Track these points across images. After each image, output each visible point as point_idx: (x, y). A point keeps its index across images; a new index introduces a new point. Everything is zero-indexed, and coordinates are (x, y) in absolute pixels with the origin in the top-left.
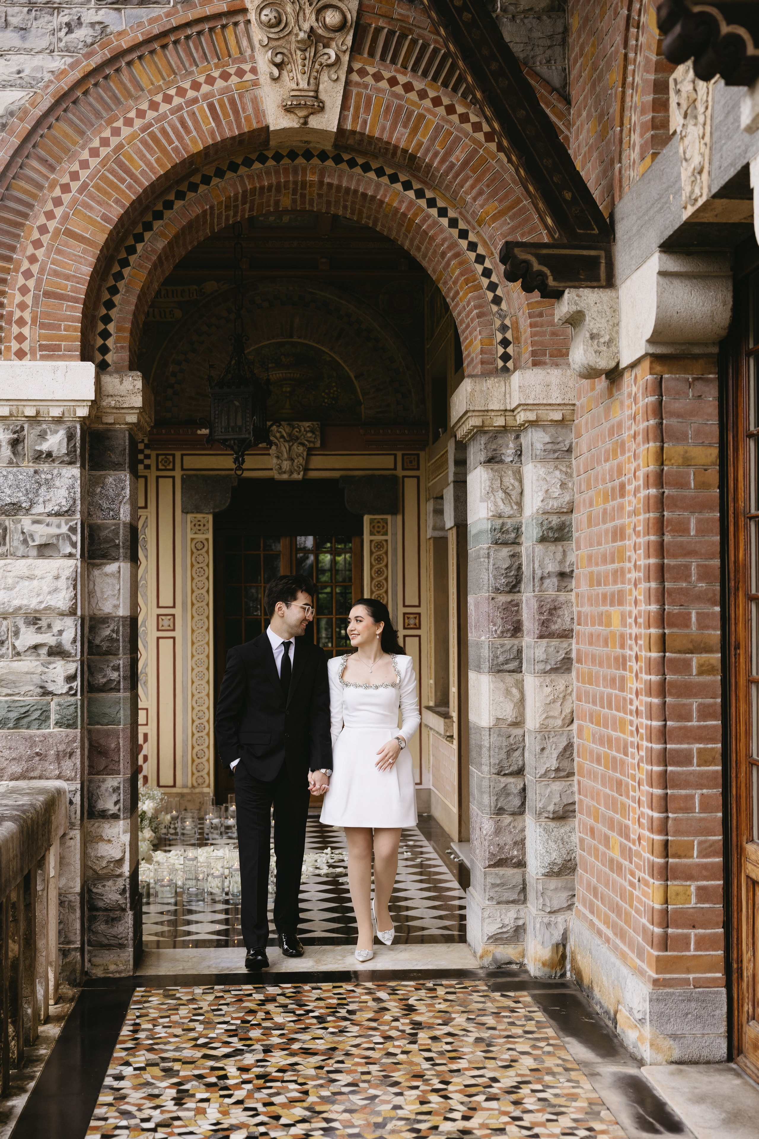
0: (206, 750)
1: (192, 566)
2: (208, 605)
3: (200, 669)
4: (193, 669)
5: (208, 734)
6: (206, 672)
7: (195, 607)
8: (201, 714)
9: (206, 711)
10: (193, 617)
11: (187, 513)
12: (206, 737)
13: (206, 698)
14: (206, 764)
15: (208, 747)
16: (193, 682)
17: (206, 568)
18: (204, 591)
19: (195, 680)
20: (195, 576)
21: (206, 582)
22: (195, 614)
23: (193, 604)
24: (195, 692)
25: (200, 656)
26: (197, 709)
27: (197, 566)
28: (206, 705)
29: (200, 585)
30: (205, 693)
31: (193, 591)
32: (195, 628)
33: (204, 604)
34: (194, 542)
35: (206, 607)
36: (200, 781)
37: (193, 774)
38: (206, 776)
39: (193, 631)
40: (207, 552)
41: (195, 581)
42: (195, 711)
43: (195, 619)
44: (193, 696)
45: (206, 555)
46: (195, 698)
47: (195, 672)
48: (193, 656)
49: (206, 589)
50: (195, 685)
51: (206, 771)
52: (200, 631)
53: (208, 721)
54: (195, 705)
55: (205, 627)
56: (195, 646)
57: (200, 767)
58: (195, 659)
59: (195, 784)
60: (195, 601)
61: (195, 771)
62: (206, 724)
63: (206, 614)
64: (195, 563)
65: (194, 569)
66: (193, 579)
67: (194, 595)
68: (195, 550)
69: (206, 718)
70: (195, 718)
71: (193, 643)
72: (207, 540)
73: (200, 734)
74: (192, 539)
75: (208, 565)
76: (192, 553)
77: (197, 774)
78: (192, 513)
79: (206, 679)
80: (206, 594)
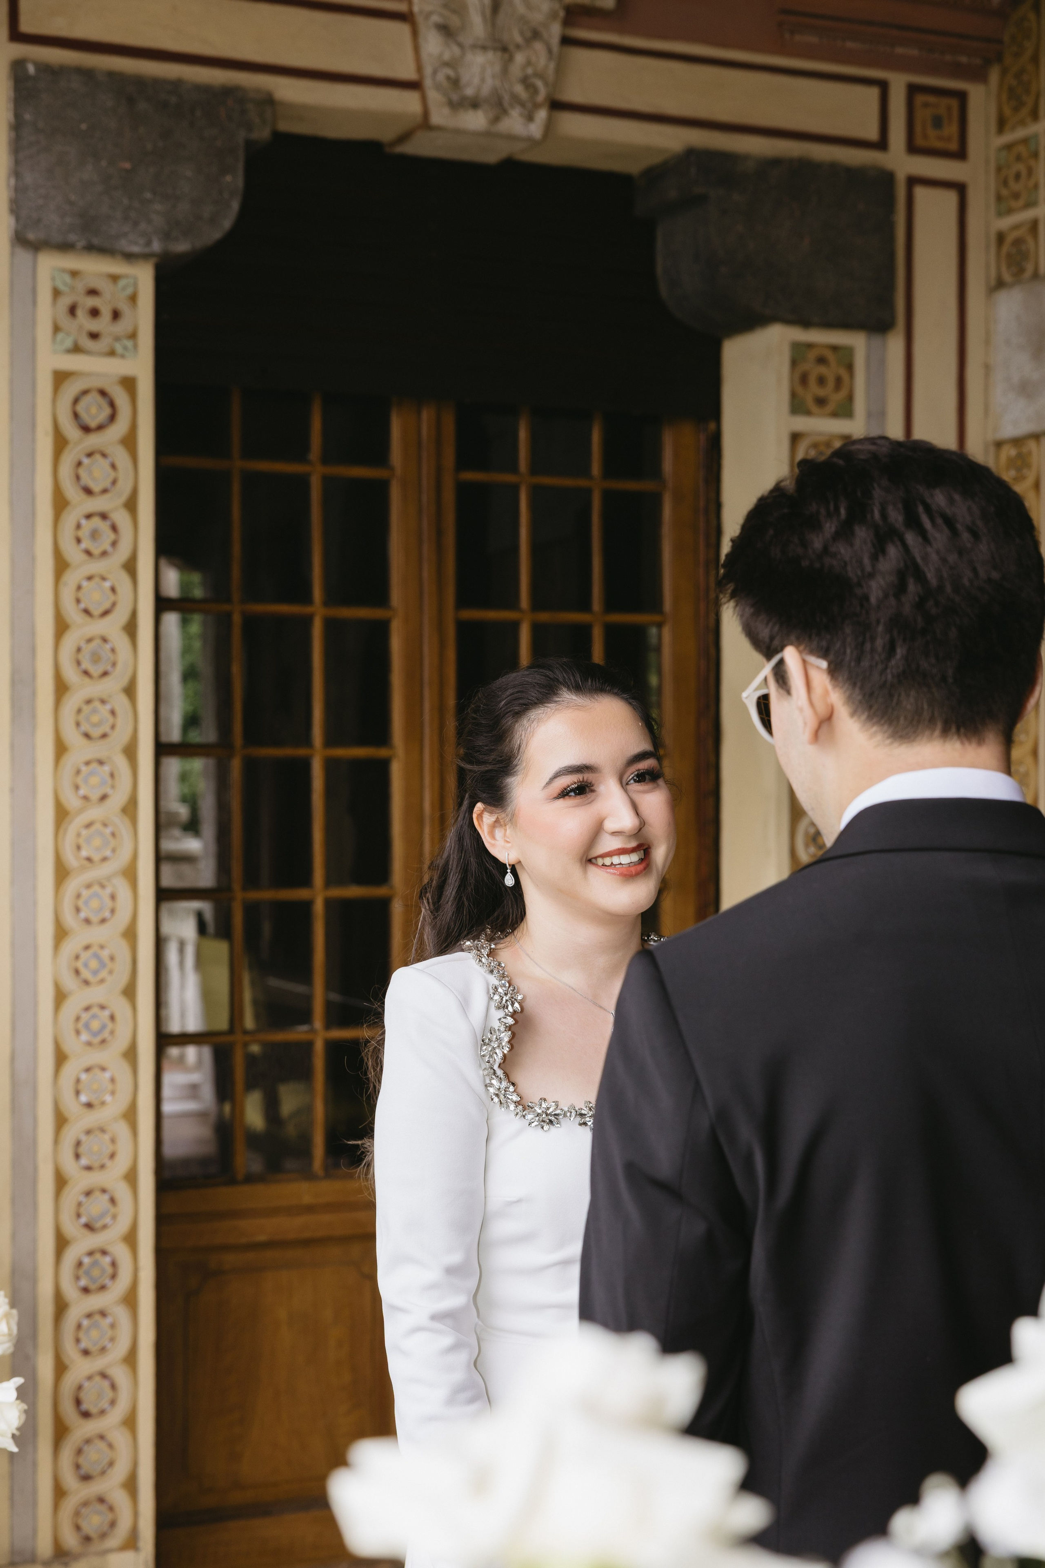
0: (120, 1375)
1: (60, 504)
2: (130, 691)
3: (95, 995)
4: (60, 997)
5: (130, 1300)
6: (121, 1006)
7: (72, 702)
8: (97, 1206)
9: (122, 1191)
10: (61, 749)
11: (36, 247)
12: (122, 1314)
13: (122, 1130)
14: (120, 1438)
15: (131, 1359)
16: (61, 1058)
17: (122, 518)
18: (112, 626)
19: (71, 1044)
20: (72, 552)
21: (123, 581)
22: (72, 736)
23: (61, 688)
24: (71, 1106)
25: (96, 934)
26: (80, 1181)
27: (81, 505)
28: (122, 1164)
29: (96, 598)
30: (115, 1106)
31: (61, 627)
32: (72, 801)
33: (112, 686)
34: (71, 390)
35: (121, 702)
36: (93, 1522)
37: (59, 1493)
38: (120, 1499)
39: (62, 815)
40: (130, 442)
41: (71, 578)
42: (72, 1195)
43: (72, 760)
44: (61, 1121)
45: (121, 456)
46: (71, 1134)
47: (71, 1007)
48: (61, 933)
49: (121, 616)
50: (70, 1070)
51: (120, 1472)
52: (95, 813)
53: (131, 1239)
54: (70, 1166)
55: (119, 798)
56: (73, 885)
57: (94, 1456)
58: (70, 947)
59: (70, 1540)
60: (71, 674)
61: (70, 1480)
62: (122, 1252)
63: (121, 737)
64: (71, 492)
65: (70, 519)
66: (61, 566)
67: (70, 642)
68: (71, 431)
69: (122, 1226)
70: (71, 1228)
71: (62, 873)
72: (129, 384)
73: (95, 1302)
74: (60, 378)
75: (131, 505)
76: (60, 443)
77: (78, 1492)
78: (65, 247)
79: (121, 1042)
80: (121, 642)
